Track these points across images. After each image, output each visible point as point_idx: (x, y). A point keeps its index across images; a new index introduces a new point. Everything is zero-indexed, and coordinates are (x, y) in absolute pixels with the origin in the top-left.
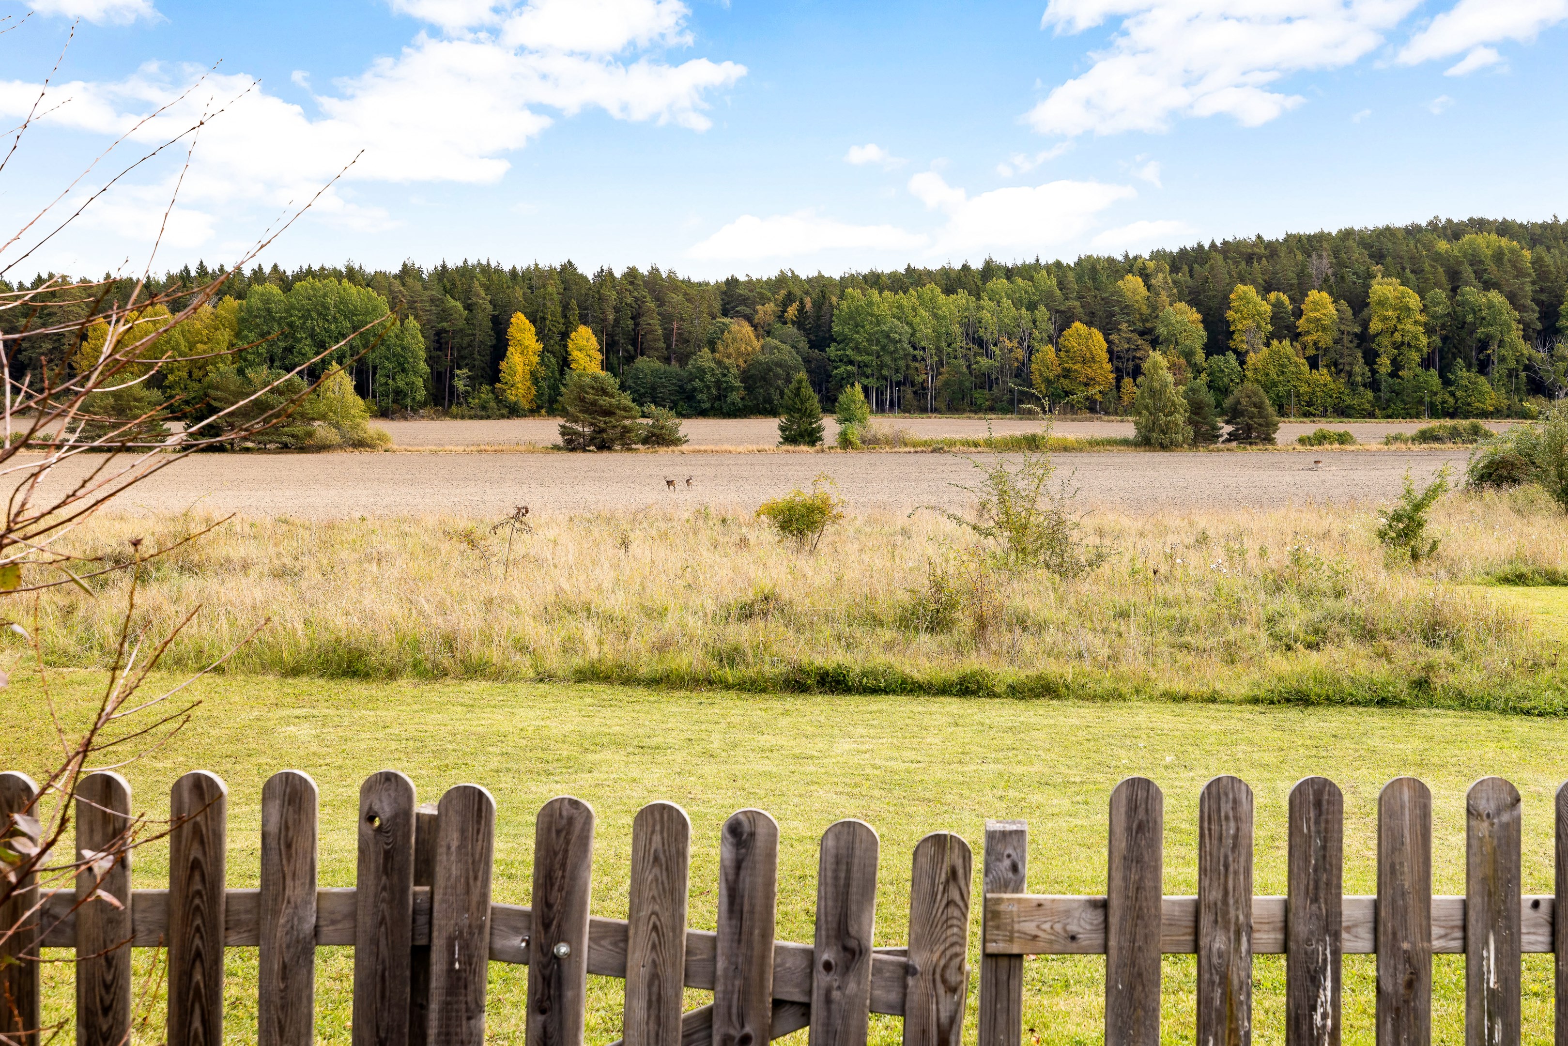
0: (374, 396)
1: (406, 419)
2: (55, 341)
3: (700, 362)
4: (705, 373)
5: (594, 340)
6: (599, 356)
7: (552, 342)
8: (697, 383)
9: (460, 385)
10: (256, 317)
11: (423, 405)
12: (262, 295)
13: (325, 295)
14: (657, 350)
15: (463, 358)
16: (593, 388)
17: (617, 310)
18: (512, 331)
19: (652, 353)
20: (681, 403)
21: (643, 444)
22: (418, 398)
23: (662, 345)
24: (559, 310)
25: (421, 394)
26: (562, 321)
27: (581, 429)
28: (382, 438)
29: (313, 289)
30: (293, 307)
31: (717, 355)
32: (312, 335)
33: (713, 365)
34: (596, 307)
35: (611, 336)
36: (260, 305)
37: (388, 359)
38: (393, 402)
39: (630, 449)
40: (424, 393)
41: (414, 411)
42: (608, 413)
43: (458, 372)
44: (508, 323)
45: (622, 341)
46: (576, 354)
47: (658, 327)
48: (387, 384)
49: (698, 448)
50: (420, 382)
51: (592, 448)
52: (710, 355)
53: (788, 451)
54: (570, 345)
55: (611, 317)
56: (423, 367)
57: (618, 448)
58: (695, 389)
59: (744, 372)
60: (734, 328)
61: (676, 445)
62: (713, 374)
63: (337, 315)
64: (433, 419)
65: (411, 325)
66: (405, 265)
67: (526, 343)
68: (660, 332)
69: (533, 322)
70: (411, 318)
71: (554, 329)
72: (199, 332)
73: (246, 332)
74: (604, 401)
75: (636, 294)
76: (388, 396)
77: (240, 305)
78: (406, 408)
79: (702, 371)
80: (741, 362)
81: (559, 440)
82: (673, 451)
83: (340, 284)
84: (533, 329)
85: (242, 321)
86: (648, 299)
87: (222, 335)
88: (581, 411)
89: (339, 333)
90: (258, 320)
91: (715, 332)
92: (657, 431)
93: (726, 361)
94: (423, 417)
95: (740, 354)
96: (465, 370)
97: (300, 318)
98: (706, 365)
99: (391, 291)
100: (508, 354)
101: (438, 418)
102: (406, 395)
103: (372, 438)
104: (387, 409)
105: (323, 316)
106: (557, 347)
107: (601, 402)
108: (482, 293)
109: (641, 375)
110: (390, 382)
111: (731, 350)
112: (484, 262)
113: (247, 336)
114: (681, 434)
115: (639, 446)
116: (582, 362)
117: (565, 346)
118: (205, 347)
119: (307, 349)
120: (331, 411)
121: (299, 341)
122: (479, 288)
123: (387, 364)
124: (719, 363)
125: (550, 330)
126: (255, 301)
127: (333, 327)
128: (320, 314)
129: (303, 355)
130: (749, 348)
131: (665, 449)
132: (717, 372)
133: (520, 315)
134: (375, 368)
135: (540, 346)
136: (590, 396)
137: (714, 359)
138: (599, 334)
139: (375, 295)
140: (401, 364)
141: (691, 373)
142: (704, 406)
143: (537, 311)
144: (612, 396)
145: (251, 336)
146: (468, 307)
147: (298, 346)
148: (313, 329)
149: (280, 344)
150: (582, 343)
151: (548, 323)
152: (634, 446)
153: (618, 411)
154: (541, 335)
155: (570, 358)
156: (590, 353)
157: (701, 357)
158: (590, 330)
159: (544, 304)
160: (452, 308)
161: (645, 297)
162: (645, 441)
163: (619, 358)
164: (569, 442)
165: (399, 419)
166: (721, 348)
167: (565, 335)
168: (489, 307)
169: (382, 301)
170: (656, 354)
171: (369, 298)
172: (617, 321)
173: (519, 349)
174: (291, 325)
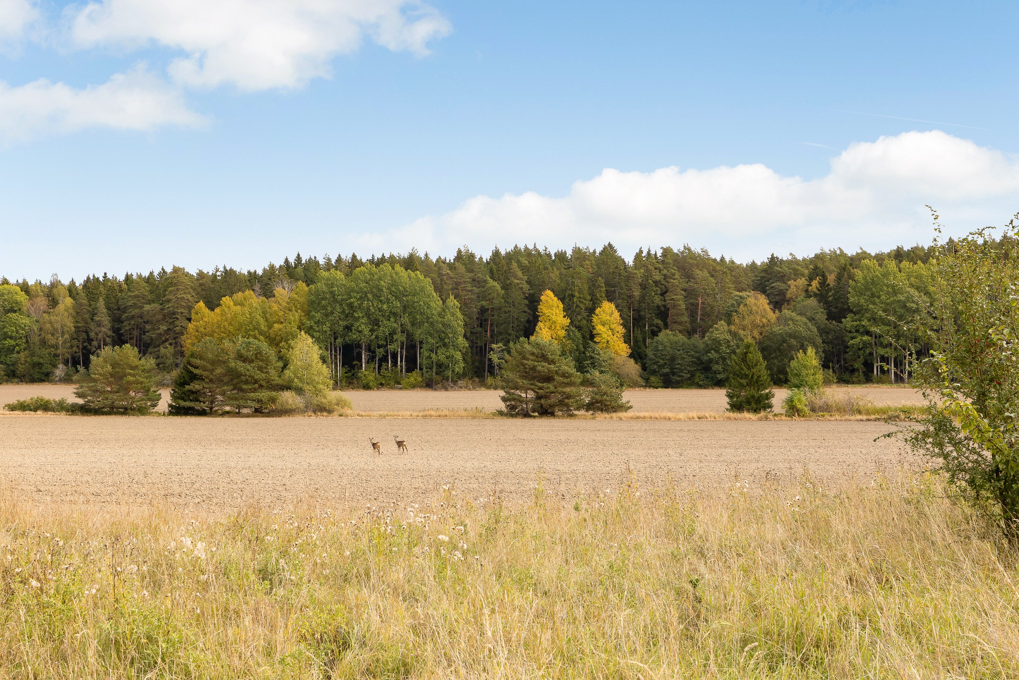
0: (421, 369)
1: (446, 389)
2: (170, 323)
3: (717, 335)
4: (721, 345)
5: (617, 314)
6: (621, 330)
7: (579, 317)
8: (713, 355)
9: (495, 358)
10: (323, 299)
11: (462, 376)
12: (328, 279)
13: (380, 279)
14: (681, 323)
15: (501, 333)
16: (533, 354)
17: (643, 287)
18: (543, 308)
19: (676, 326)
20: (698, 374)
21: (587, 410)
22: (457, 370)
23: (685, 318)
24: (586, 287)
25: (460, 367)
26: (589, 298)
27: (524, 395)
28: (340, 402)
29: (371, 274)
30: (353, 291)
31: (733, 328)
32: (368, 315)
33: (729, 337)
34: (623, 284)
35: (637, 311)
36: (325, 289)
37: (431, 335)
38: (437, 374)
39: (572, 416)
40: (462, 365)
41: (455, 382)
42: (548, 379)
43: (494, 346)
44: (538, 301)
45: (648, 316)
46: (599, 328)
47: (681, 302)
48: (429, 357)
49: (638, 414)
50: (458, 356)
51: (536, 414)
52: (726, 328)
53: (729, 418)
54: (595, 319)
55: (637, 293)
56: (462, 341)
57: (560, 413)
58: (711, 361)
59: (760, 343)
60: (751, 301)
61: (615, 411)
62: (729, 346)
63: (389, 296)
64: (470, 389)
65: (452, 304)
66: (459, 252)
67: (554, 318)
68: (683, 307)
69: (562, 300)
70: (452, 297)
71: (582, 306)
72: (276, 313)
73: (313, 313)
74: (542, 367)
75: (665, 272)
76: (431, 368)
77: (310, 290)
78: (447, 379)
79: (717, 342)
80: (756, 333)
81: (502, 406)
82: (612, 418)
83: (393, 269)
84: (561, 306)
85: (312, 303)
86: (677, 276)
87: (293, 315)
88: (522, 377)
89: (391, 312)
90: (323, 302)
91: (733, 305)
92: (598, 397)
93: (741, 332)
94: (461, 387)
95: (755, 326)
96: (500, 345)
97: (358, 300)
98: (722, 337)
99: (440, 275)
100: (537, 328)
101: (474, 388)
102: (447, 367)
103: (330, 402)
104: (431, 380)
105: (377, 297)
106: (585, 322)
107: (539, 368)
108: (520, 274)
109: (660, 347)
110: (433, 356)
111: (746, 322)
112: (531, 247)
113: (314, 316)
114: (624, 400)
115: (582, 412)
116: (604, 336)
117: (591, 321)
118: (281, 326)
119: (363, 327)
120: (298, 378)
121: (357, 319)
122: (517, 269)
123: (430, 340)
124: (734, 335)
125: (577, 306)
126: (321, 286)
127: (385, 307)
128: (375, 296)
129: (360, 332)
130: (764, 320)
131: (607, 415)
132: (732, 344)
133: (549, 293)
134: (421, 343)
135: (567, 321)
136: (530, 363)
137: (730, 331)
138: (626, 310)
139: (422, 277)
140: (442, 339)
141: (707, 345)
142: (719, 377)
143: (566, 288)
144: (553, 362)
145: (318, 316)
146: (505, 287)
147: (357, 324)
148: (368, 309)
149: (341, 323)
150: (605, 317)
151: (575, 299)
152: (576, 412)
153: (556, 377)
154: (569, 311)
155: (595, 332)
156: (613, 326)
157: (717, 329)
158: (613, 306)
159: (573, 282)
160: (490, 288)
161: (674, 275)
162: (590, 407)
163: (643, 332)
164: (513, 408)
165: (440, 390)
166: (737, 321)
167: (591, 311)
168: (526, 287)
169: (428, 284)
170: (680, 328)
171: (418, 281)
172: (643, 297)
173: (548, 324)
174: (351, 306)
